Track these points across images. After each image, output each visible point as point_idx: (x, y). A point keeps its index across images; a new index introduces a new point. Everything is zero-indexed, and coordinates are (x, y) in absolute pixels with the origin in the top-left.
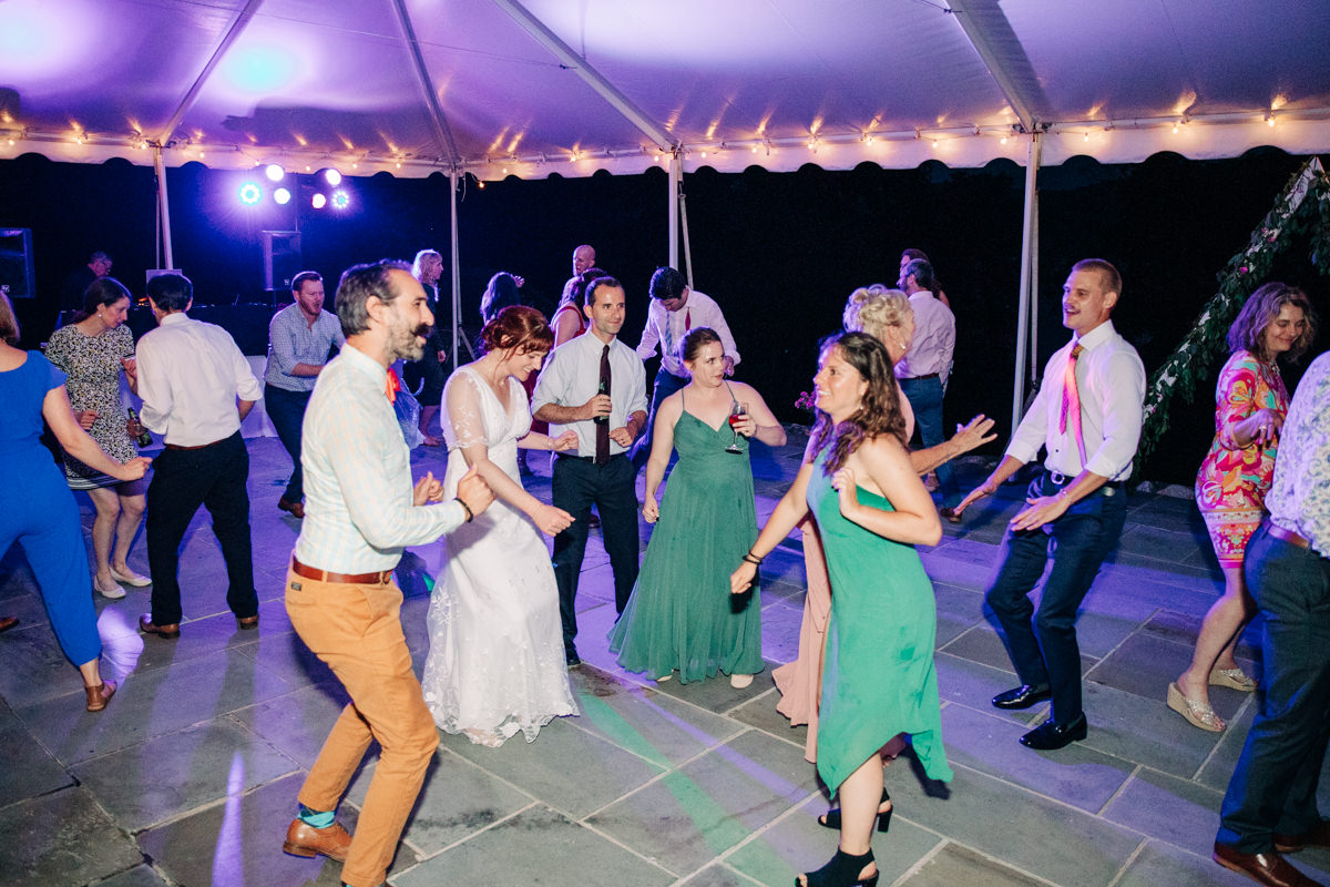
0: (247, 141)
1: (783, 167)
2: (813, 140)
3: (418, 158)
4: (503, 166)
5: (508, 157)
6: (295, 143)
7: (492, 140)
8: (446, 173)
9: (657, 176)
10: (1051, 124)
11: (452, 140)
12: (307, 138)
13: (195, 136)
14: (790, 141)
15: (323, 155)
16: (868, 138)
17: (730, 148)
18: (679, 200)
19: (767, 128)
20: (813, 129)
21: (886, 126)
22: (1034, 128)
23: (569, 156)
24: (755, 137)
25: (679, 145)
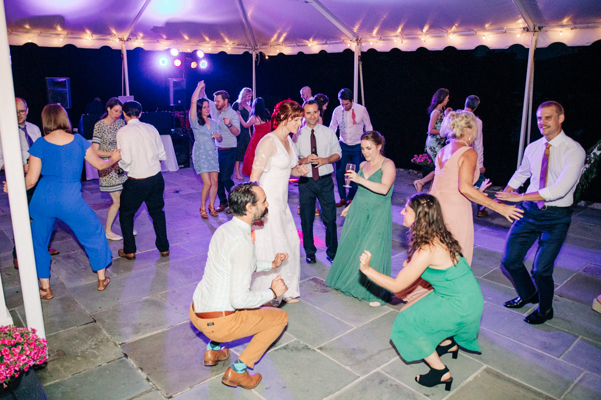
0: (162, 38)
1: (409, 49)
2: (424, 36)
3: (238, 45)
4: (277, 49)
5: (279, 45)
6: (183, 38)
7: (272, 36)
8: (250, 52)
9: (349, 53)
10: (542, 27)
11: (254, 37)
12: (188, 36)
13: (139, 35)
14: (412, 36)
15: (195, 44)
16: (451, 35)
17: (384, 40)
18: (359, 64)
19: (402, 30)
20: (424, 30)
21: (460, 29)
22: (534, 29)
23: (308, 44)
24: (396, 35)
25: (360, 38)
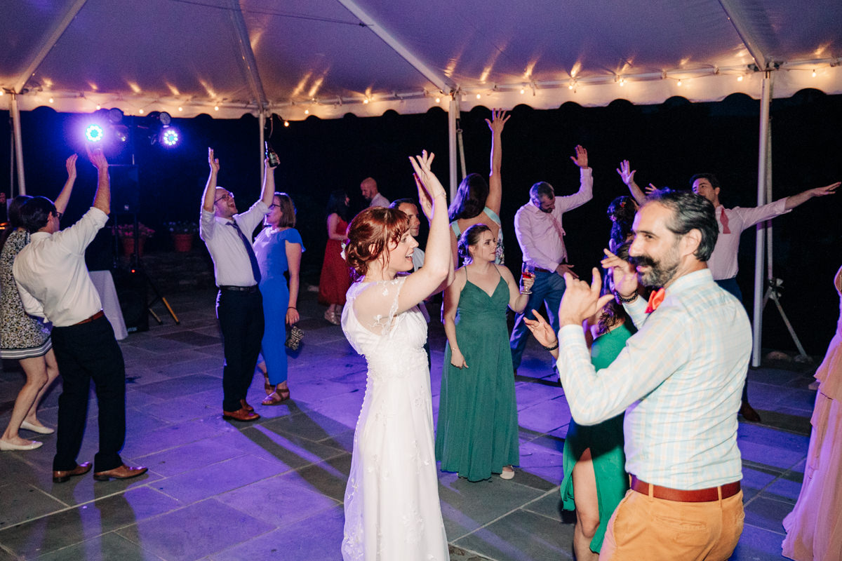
0: (90, 89)
1: (546, 105)
2: (573, 83)
3: (233, 102)
4: (304, 109)
5: (310, 101)
6: (129, 90)
7: (296, 86)
8: (255, 114)
9: (438, 115)
10: (782, 63)
11: (262, 87)
12: (139, 86)
13: (45, 84)
14: (552, 83)
15: (154, 100)
16: (621, 80)
17: (501, 90)
18: (457, 134)
19: (533, 72)
20: (574, 72)
21: (636, 69)
22: (768, 66)
23: (363, 99)
24: (523, 81)
25: (457, 89)
